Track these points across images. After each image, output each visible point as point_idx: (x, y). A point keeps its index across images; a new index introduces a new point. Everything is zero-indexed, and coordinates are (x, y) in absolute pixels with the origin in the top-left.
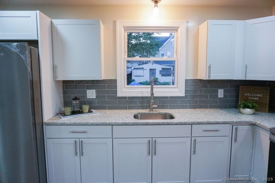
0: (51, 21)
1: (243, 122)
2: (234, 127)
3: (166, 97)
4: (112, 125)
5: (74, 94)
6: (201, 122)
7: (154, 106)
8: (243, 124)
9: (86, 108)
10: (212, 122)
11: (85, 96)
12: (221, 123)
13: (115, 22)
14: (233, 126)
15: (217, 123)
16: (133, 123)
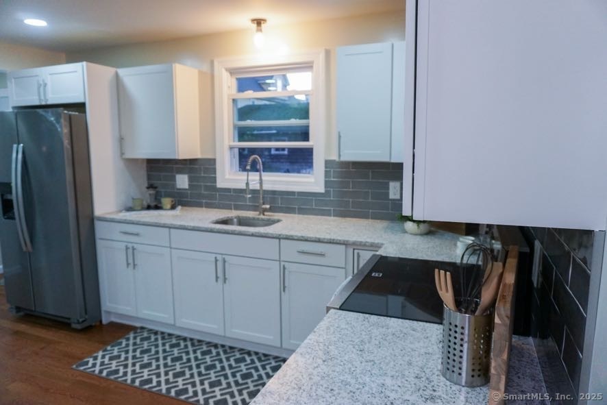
0: (117, 75)
1: (367, 244)
2: (356, 251)
3: (293, 193)
4: (170, 228)
5: (160, 180)
6: (292, 236)
7: (264, 206)
8: (366, 248)
9: (167, 202)
10: (310, 238)
11: (174, 186)
12: (326, 241)
13: (212, 63)
14: (354, 249)
15: (319, 241)
16: (194, 227)
